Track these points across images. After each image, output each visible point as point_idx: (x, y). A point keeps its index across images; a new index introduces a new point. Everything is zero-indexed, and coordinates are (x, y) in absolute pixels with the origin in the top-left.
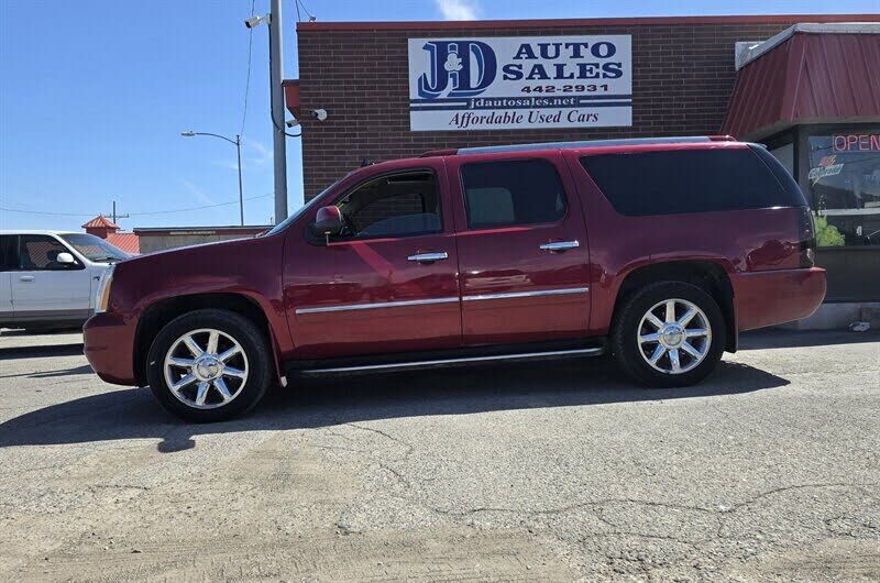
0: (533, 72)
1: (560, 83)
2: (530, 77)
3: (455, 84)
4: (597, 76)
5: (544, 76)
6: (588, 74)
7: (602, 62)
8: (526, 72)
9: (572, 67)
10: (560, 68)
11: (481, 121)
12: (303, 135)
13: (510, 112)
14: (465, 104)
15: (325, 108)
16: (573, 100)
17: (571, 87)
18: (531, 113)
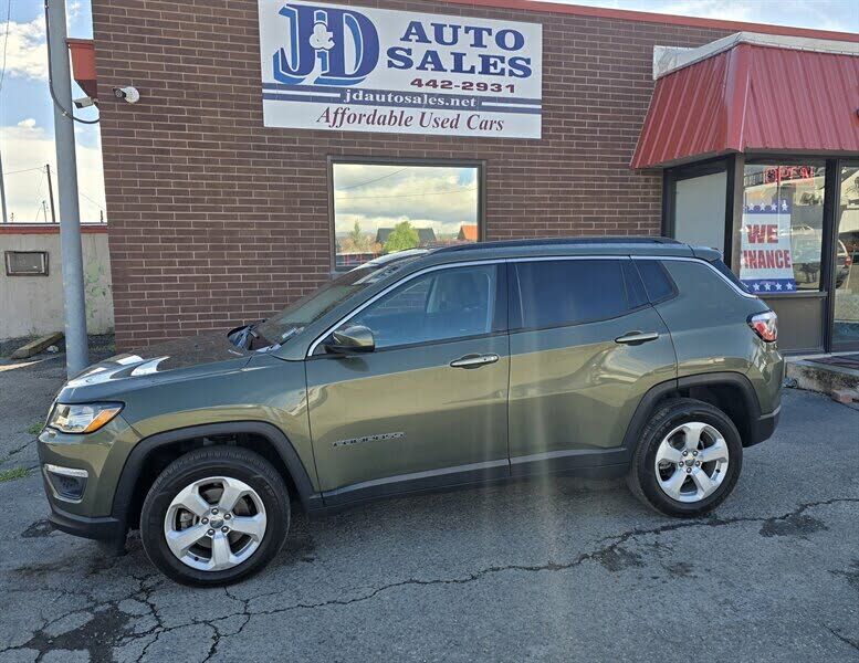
0: (425, 61)
1: (458, 79)
2: (422, 67)
3: (324, 68)
4: (502, 73)
5: (439, 67)
6: (492, 69)
7: (508, 55)
8: (417, 59)
9: (472, 59)
10: (458, 58)
11: (359, 120)
12: (102, 121)
13: (397, 111)
14: (339, 95)
15: (136, 84)
16: (473, 100)
17: (471, 84)
18: (423, 114)
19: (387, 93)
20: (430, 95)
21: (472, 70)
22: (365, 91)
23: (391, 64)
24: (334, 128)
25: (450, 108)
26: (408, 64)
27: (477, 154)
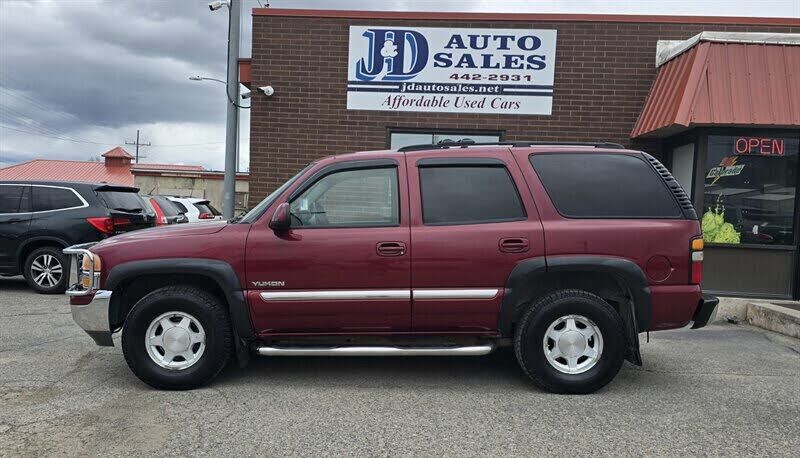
0: (461, 61)
1: (487, 72)
2: (459, 66)
3: (389, 69)
4: (522, 67)
5: (471, 65)
6: (513, 65)
7: (527, 54)
8: (455, 60)
9: (498, 57)
10: (487, 58)
11: (411, 103)
12: (252, 108)
13: (438, 97)
14: (397, 87)
15: (272, 85)
16: (497, 88)
17: (496, 76)
18: (458, 98)
19: (431, 84)
20: (463, 85)
21: (498, 66)
22: (416, 84)
23: (436, 65)
24: (393, 109)
25: (479, 93)
26: (449, 64)
27: (497, 125)
